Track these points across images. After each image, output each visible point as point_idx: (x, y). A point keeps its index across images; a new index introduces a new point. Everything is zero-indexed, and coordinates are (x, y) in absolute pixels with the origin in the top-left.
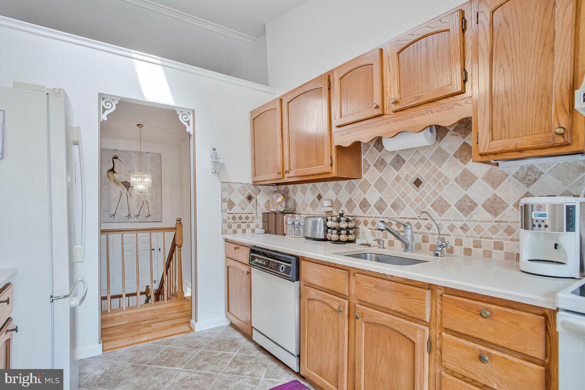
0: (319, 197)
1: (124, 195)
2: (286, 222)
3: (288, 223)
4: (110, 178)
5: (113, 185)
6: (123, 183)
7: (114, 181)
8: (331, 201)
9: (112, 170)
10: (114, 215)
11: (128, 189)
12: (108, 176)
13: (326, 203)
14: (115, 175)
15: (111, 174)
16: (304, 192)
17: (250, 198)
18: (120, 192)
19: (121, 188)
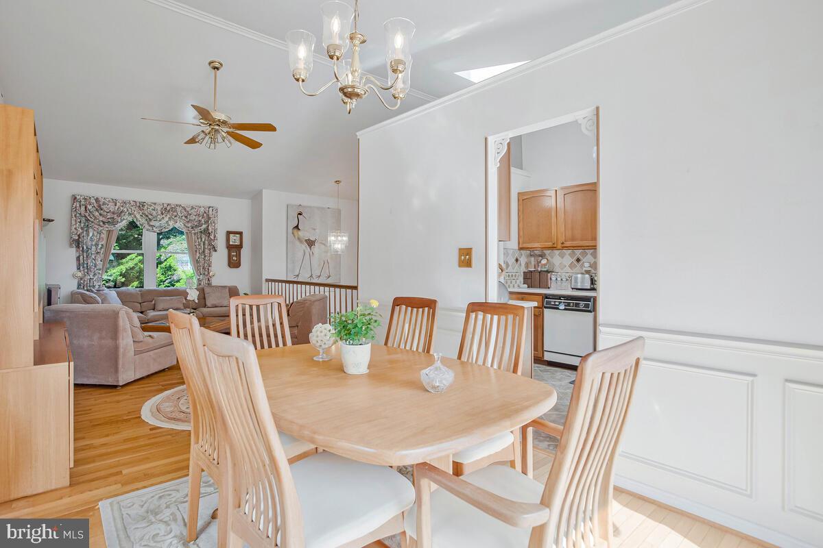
0: (578, 260)
1: (307, 254)
2: (551, 279)
3: (553, 279)
4: (294, 236)
5: (297, 243)
6: (306, 240)
7: (299, 239)
8: (590, 263)
9: (297, 227)
10: (298, 275)
11: (310, 248)
12: (293, 233)
13: (587, 265)
14: (300, 233)
15: (296, 230)
16: (562, 256)
17: (517, 260)
18: (304, 251)
19: (305, 246)
